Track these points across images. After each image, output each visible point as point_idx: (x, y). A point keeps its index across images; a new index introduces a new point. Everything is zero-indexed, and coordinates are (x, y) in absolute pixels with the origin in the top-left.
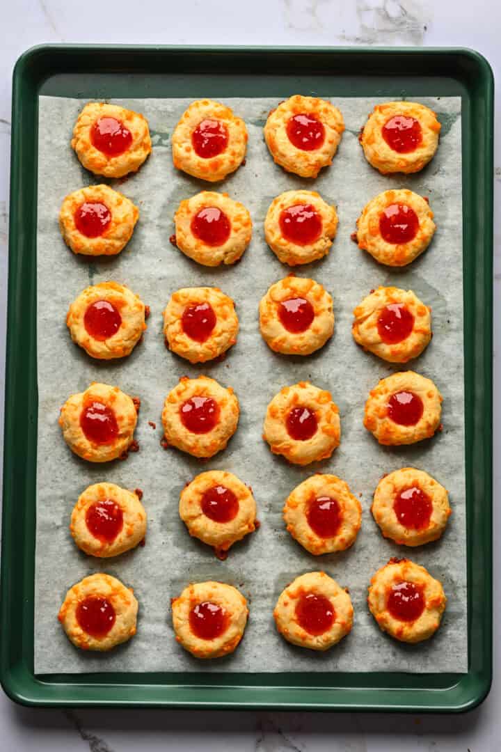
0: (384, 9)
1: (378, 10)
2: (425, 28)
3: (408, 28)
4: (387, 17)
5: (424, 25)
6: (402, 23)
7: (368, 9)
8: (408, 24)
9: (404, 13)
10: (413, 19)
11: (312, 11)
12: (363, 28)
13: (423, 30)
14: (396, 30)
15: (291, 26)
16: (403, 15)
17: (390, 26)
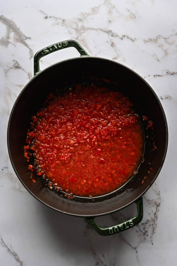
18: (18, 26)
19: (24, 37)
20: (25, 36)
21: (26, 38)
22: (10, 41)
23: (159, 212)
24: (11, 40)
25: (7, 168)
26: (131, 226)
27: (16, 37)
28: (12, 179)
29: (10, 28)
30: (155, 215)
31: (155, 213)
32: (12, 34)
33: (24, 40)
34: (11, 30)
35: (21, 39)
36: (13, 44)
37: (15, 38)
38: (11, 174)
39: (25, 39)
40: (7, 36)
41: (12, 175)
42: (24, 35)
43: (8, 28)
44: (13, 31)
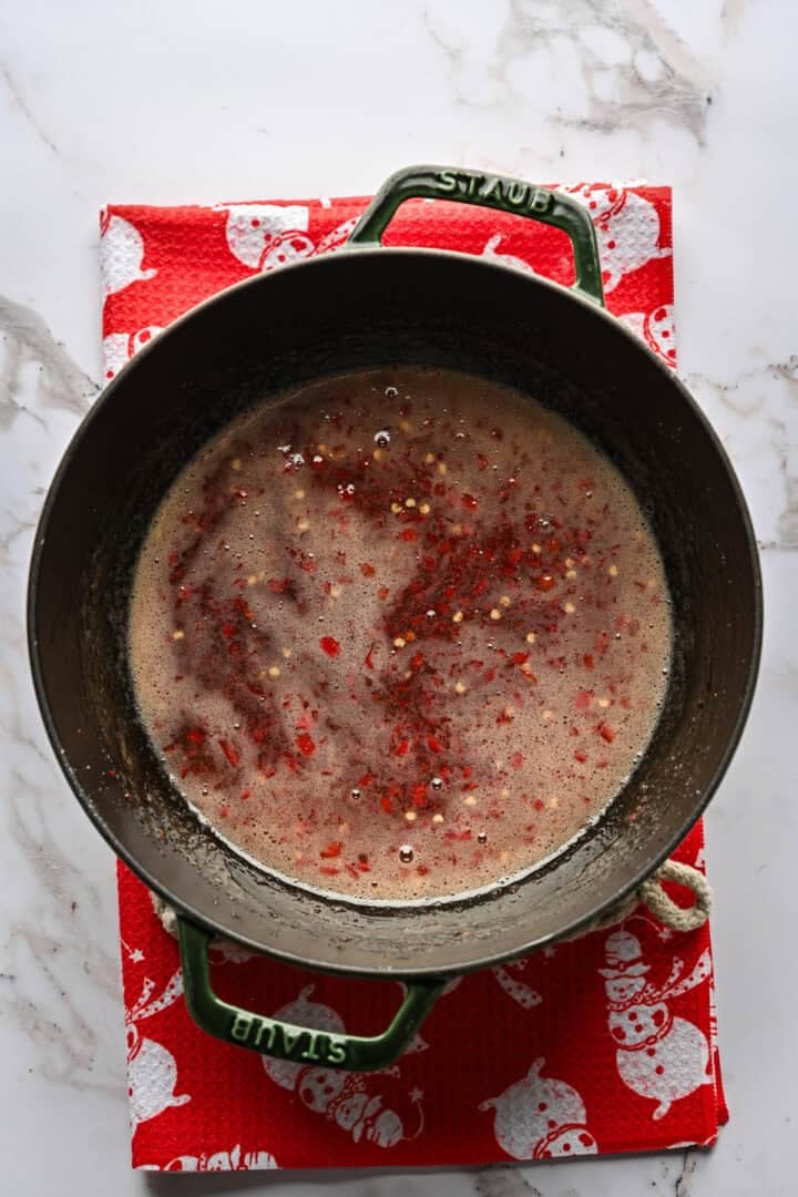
0: (633, 67)
1: (622, 69)
2: (709, 100)
3: (677, 100)
4: (639, 82)
5: (705, 95)
6: (665, 93)
7: (603, 68)
8: (678, 93)
9: (670, 72)
10: (686, 83)
11: (499, 74)
12: (595, 101)
13: (705, 103)
14: (657, 106)
15: (461, 101)
16: (669, 78)
17: (645, 98)
18: (57, 336)
19: (85, 382)
20: (89, 379)
21: (95, 389)
22: (20, 400)
23: (695, 1174)
24: (28, 398)
25: (12, 977)
26: (331, 1058)
27: (47, 382)
28: (36, 1027)
29: (19, 343)
30: (677, 1186)
31: (679, 1181)
32: (31, 373)
33: (84, 395)
34: (27, 351)
35: (71, 392)
36: (36, 417)
37: (41, 387)
38: (31, 1005)
39: (87, 393)
40: (9, 379)
41: (36, 1009)
42: (83, 375)
43: (12, 341)
44: (34, 358)
